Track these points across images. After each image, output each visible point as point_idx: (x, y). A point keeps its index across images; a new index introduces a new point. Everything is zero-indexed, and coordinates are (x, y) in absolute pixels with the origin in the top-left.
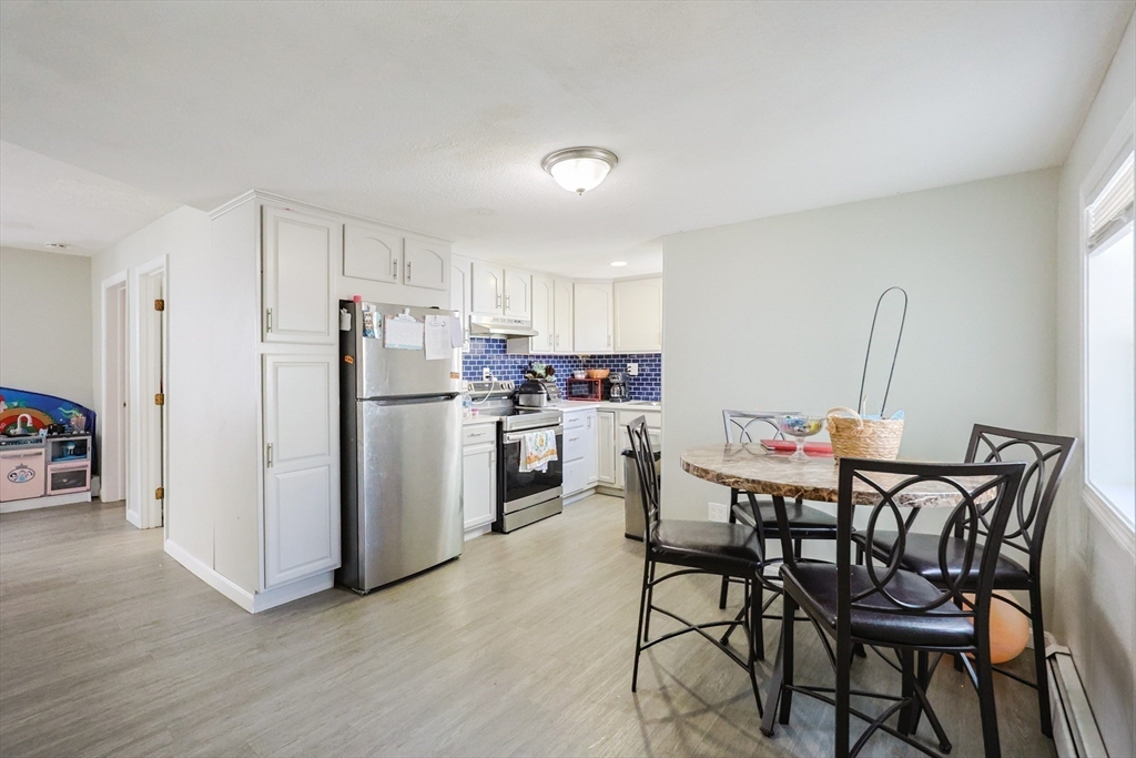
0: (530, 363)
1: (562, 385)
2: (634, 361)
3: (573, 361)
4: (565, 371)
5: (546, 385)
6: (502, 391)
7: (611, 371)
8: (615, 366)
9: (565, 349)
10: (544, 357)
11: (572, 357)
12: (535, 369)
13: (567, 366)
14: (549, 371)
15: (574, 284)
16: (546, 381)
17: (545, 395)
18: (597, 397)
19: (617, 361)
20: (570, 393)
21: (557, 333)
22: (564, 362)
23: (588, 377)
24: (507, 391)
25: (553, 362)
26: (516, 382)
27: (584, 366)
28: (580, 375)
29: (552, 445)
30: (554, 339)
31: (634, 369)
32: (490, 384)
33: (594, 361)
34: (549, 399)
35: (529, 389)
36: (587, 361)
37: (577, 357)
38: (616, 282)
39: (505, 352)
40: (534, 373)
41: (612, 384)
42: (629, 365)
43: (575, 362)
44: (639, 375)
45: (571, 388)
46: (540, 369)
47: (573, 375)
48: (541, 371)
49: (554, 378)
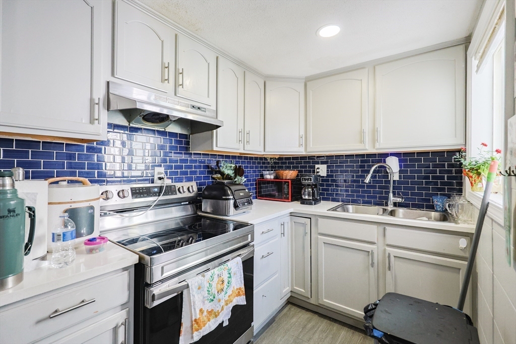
0: (218, 162)
1: (252, 185)
2: (323, 163)
3: (261, 162)
4: (254, 172)
5: (234, 188)
6: (179, 196)
7: (300, 171)
8: (302, 167)
9: (255, 149)
10: (234, 157)
11: (261, 159)
12: (222, 169)
13: (256, 167)
14: (239, 171)
15: (266, 81)
16: (235, 184)
17: (232, 202)
18: (288, 199)
19: (305, 163)
20: (260, 192)
21: (247, 130)
22: (254, 163)
23: (276, 177)
24: (187, 195)
25: (243, 163)
26: (199, 185)
27: (272, 167)
28: (269, 176)
29: (238, 282)
30: (243, 136)
31: (322, 170)
32: (161, 188)
33: (283, 162)
34: (236, 206)
35: (214, 193)
36: (275, 163)
37: (266, 159)
38: (307, 81)
39: (187, 149)
40: (222, 174)
41: (304, 185)
42: (317, 166)
43: (264, 163)
44: (328, 176)
45: (261, 188)
46: (228, 169)
47: (262, 176)
48: (229, 172)
49: (244, 179)
